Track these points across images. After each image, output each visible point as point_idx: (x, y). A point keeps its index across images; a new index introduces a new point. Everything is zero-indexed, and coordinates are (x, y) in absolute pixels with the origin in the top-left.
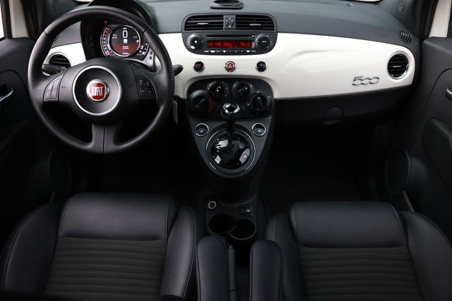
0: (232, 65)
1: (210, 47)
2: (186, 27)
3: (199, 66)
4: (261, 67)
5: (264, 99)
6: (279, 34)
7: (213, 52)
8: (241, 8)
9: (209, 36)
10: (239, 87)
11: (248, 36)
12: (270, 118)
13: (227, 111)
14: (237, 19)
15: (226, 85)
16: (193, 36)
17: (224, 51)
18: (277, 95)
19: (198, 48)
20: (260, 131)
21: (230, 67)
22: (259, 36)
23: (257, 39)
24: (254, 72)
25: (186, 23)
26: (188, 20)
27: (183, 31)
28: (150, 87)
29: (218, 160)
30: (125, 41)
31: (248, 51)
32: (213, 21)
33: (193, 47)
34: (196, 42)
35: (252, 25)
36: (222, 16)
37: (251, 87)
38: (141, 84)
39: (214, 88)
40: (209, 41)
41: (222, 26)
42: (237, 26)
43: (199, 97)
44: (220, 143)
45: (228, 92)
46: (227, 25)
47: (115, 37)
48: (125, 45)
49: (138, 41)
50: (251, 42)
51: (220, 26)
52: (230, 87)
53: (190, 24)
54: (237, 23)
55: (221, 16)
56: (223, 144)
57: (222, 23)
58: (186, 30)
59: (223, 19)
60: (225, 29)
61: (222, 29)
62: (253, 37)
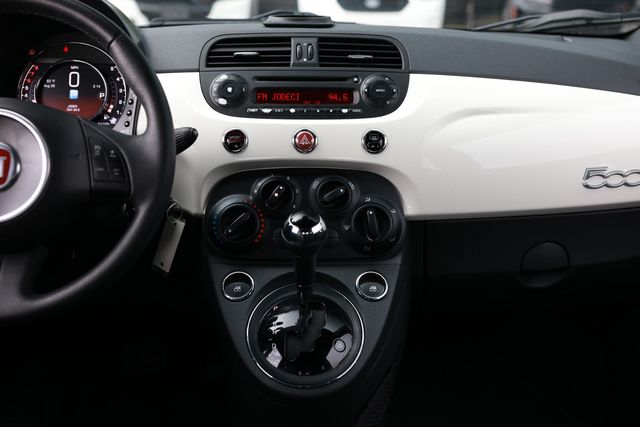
0: (309, 138)
1: (261, 102)
2: (208, 60)
3: (235, 141)
4: (374, 142)
5: (382, 216)
6: (411, 75)
7: (266, 111)
8: (330, 26)
9: (260, 79)
10: (324, 189)
11: (345, 79)
12: (398, 260)
13: (295, 230)
14: (320, 46)
15: (295, 183)
16: (224, 77)
17: (292, 111)
18: (411, 209)
19: (235, 102)
20: (374, 288)
21: (306, 142)
22: (368, 80)
23: (364, 87)
24: (358, 155)
25: (210, 53)
26: (214, 46)
27: (203, 68)
28: (118, 162)
29: (275, 358)
30: (74, 94)
31: (345, 111)
32: (268, 50)
33: (223, 102)
34: (230, 90)
35: (350, 56)
36: (288, 39)
37: (352, 186)
38: (97, 153)
39: (267, 189)
40: (259, 90)
41: (289, 59)
42: (320, 59)
43: (233, 211)
44: (281, 318)
45: (299, 198)
47: (50, 84)
48: (73, 102)
49: (101, 95)
50: (350, 92)
51: (284, 59)
52: (306, 188)
53: (219, 54)
54: (320, 53)
55: (286, 40)
56: (287, 320)
57: (289, 52)
58: (208, 66)
59: (290, 46)
60: (294, 65)
61: (289, 65)
62: (357, 82)
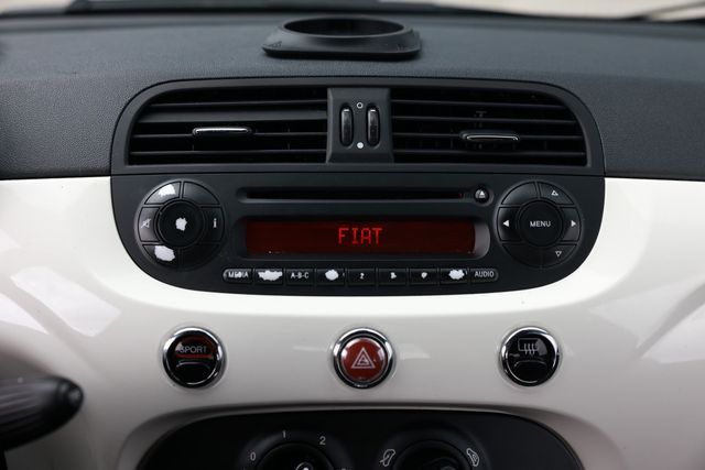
0: (372, 351)
1: (255, 254)
2: (133, 144)
3: (194, 357)
4: (529, 358)
6: (611, 184)
7: (270, 275)
8: (412, 57)
9: (253, 193)
11: (454, 194)
14: (395, 109)
16: (168, 191)
17: (332, 275)
21: (363, 362)
22: (510, 197)
23: (499, 211)
25: (137, 126)
26: (147, 109)
27: (121, 166)
31: (456, 274)
32: (273, 117)
33: (164, 253)
34: (181, 224)
35: (467, 136)
36: (321, 92)
40: (251, 222)
41: (322, 142)
42: (397, 142)
46: (348, 137)
50: (471, 221)
51: (309, 140)
54: (395, 126)
55: (313, 94)
57: (323, 125)
58: (132, 160)
59: (324, 107)
60: (335, 158)
61: (322, 158)
62: (483, 201)
